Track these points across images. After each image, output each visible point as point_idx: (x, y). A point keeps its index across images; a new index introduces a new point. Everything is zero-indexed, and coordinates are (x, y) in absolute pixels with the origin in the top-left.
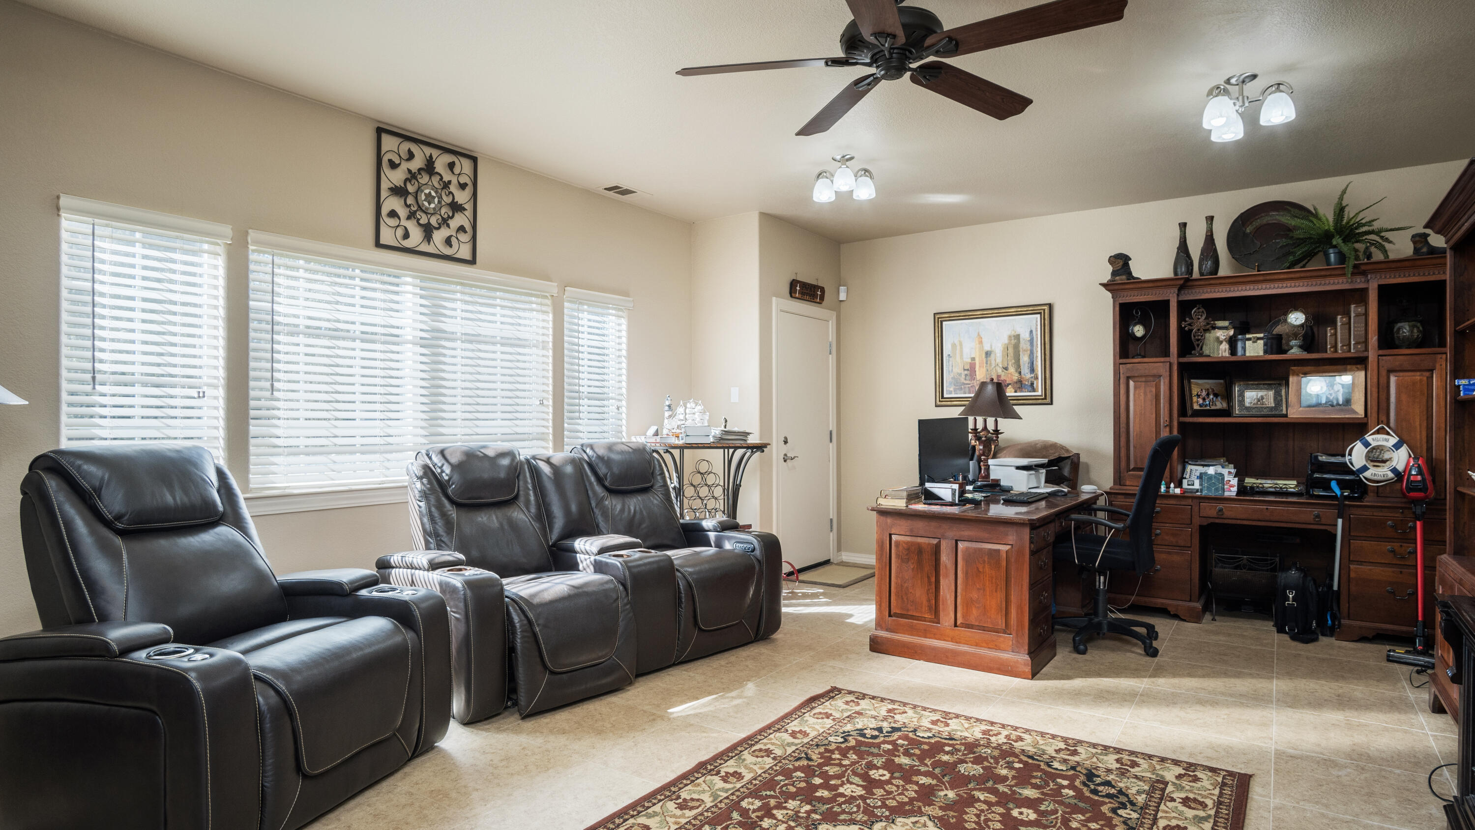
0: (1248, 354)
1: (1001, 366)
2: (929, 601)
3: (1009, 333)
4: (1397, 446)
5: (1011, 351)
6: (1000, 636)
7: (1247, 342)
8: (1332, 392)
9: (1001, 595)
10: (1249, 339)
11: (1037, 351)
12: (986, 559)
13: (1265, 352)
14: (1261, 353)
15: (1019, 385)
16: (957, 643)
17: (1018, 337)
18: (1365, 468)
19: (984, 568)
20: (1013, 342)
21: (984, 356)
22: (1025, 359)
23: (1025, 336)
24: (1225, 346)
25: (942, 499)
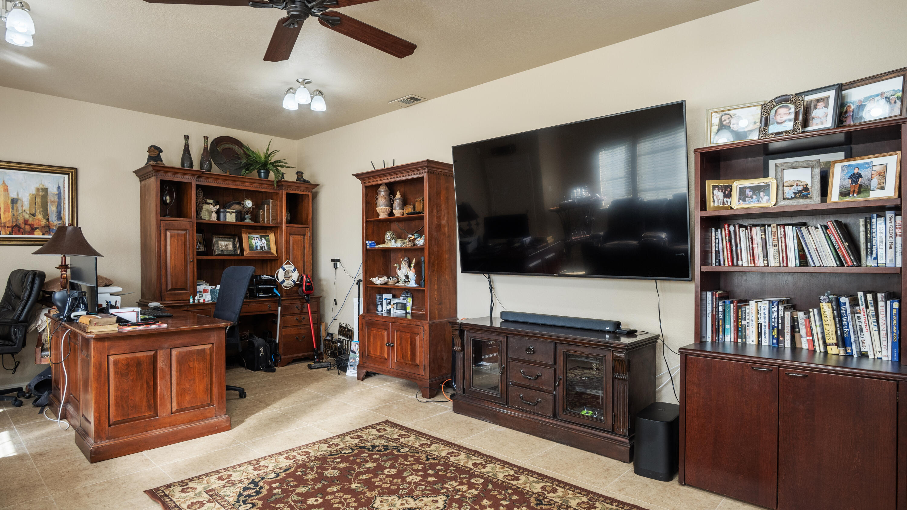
0: (227, 221)
1: (28, 212)
2: (148, 401)
3: (37, 186)
4: (294, 270)
5: (39, 200)
6: (207, 409)
7: (227, 214)
8: (262, 243)
9: (206, 380)
10: (228, 212)
11: (64, 204)
12: (195, 357)
13: (236, 220)
14: (234, 221)
15: (47, 229)
16: (174, 425)
17: (46, 190)
18: (284, 281)
19: (193, 364)
20: (41, 193)
21: (10, 202)
22: (52, 209)
23: (52, 190)
24: (214, 215)
25: (129, 322)
